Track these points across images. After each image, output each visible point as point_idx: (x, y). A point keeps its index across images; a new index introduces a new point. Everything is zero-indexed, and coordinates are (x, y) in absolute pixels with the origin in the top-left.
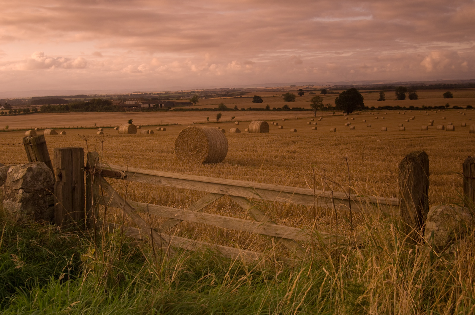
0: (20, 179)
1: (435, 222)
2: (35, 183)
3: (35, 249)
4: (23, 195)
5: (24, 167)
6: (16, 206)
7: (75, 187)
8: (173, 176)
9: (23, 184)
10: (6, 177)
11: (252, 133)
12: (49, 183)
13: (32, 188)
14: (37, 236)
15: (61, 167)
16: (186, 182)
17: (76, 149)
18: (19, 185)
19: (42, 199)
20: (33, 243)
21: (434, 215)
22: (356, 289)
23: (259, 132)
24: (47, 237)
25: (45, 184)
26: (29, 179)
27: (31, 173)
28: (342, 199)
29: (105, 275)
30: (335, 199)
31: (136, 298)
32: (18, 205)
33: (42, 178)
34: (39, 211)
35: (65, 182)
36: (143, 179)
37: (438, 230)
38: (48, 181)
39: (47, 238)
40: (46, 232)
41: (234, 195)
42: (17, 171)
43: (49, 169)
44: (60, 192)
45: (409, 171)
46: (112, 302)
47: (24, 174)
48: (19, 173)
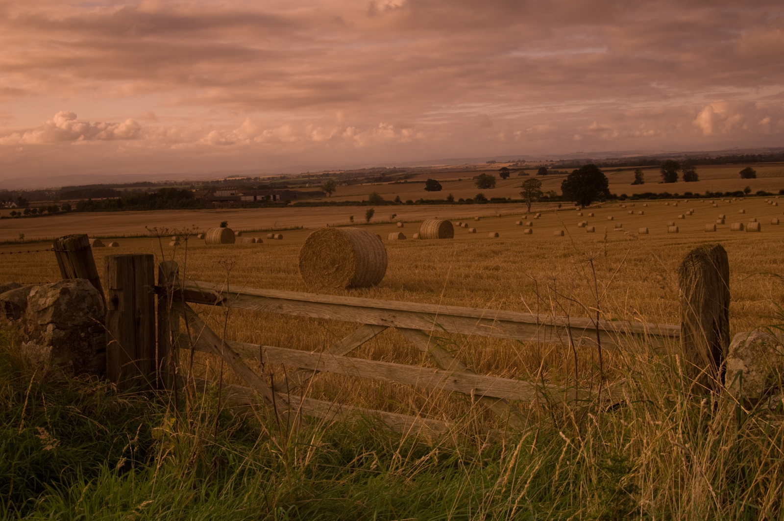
0: (49, 307)
1: (743, 360)
2: (75, 314)
3: (75, 420)
4: (54, 333)
5: (54, 287)
6: (42, 352)
7: (139, 319)
8: (302, 298)
9: (53, 316)
10: (26, 304)
11: (425, 239)
12: (97, 313)
13: (69, 322)
14: (79, 400)
15: (116, 286)
16: (324, 307)
17: (141, 256)
18: (48, 317)
19: (85, 341)
20: (72, 411)
21: (739, 347)
22: (616, 464)
23: (437, 238)
24: (94, 401)
25: (90, 315)
26: (63, 307)
27: (68, 297)
28: (584, 329)
29: (193, 459)
30: (572, 329)
31: (246, 492)
32: (47, 350)
33: (85, 305)
34: (81, 360)
35: (123, 311)
36: (252, 304)
37: (748, 372)
38: (95, 311)
39: (95, 403)
40: (92, 394)
41: (403, 326)
42: (43, 295)
43: (96, 290)
44: (115, 328)
45: (696, 278)
46: (206, 501)
47: (56, 299)
48: (47, 298)
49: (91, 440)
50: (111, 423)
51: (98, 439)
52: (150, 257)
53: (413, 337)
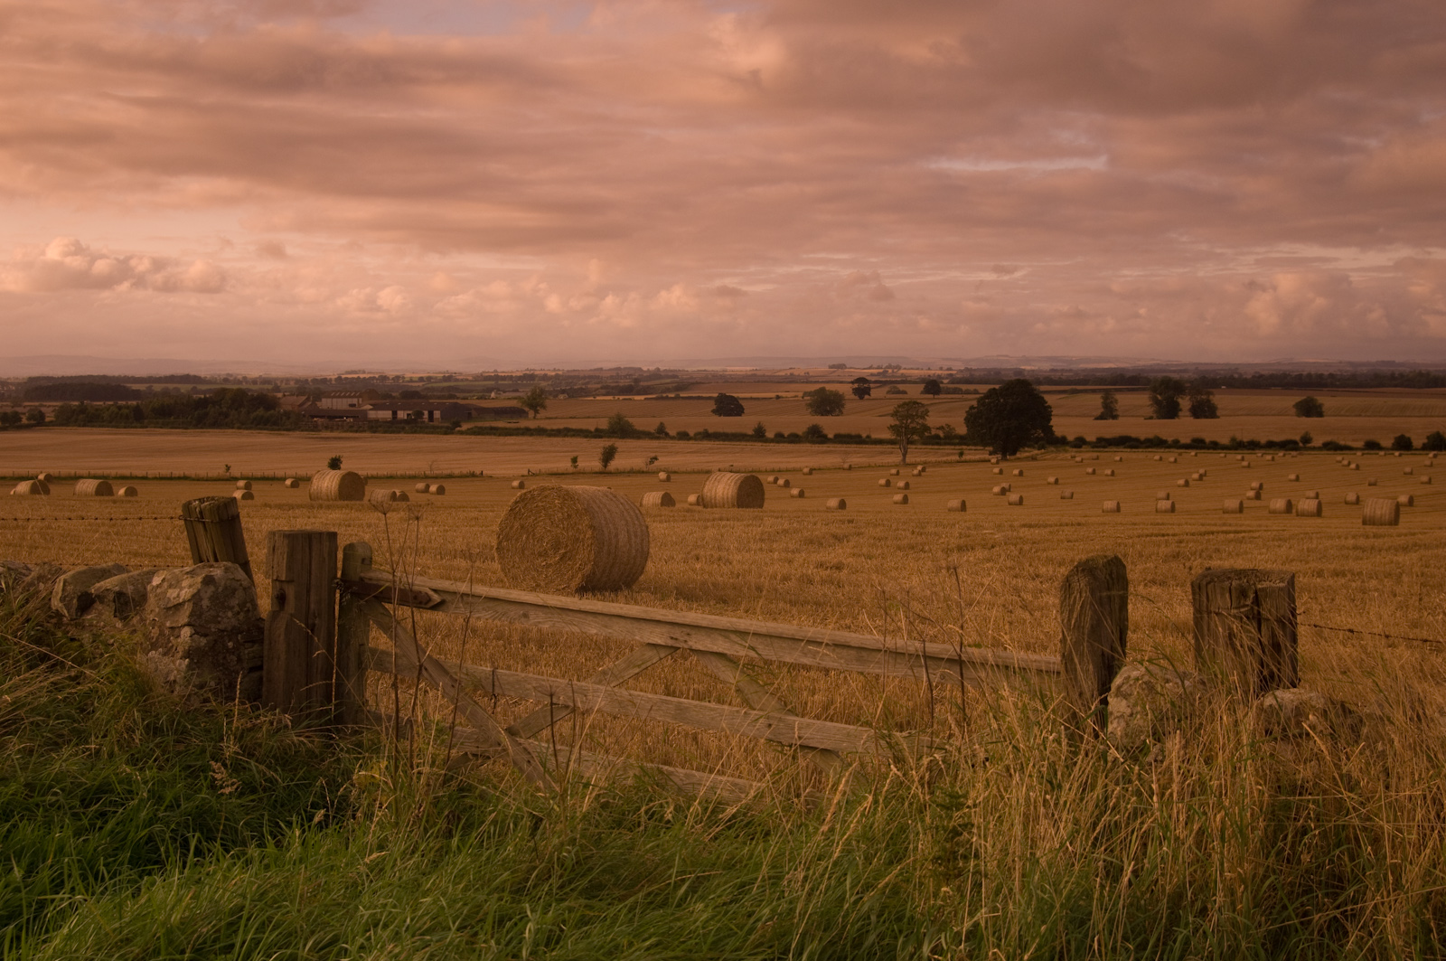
0: (184, 602)
1: (1126, 699)
2: (220, 614)
4: (192, 640)
6: (173, 666)
7: (314, 625)
8: (559, 604)
9: (191, 615)
10: (144, 597)
11: (712, 507)
12: (250, 614)
13: (213, 626)
15: (284, 576)
16: (590, 618)
17: (321, 534)
18: (183, 617)
19: (233, 653)
21: (1124, 683)
23: (733, 506)
24: (257, 739)
25: (241, 616)
26: (205, 603)
27: (212, 588)
28: (943, 659)
30: (931, 659)
32: (180, 665)
33: (234, 602)
35: (293, 612)
36: (483, 609)
37: (1131, 715)
38: (248, 610)
39: (259, 741)
41: (701, 648)
42: (175, 583)
43: (249, 580)
44: (279, 636)
45: (1081, 596)
47: (195, 591)
48: (181, 589)
49: (254, 791)
50: (282, 770)
51: (265, 790)
52: (333, 536)
53: (714, 664)
